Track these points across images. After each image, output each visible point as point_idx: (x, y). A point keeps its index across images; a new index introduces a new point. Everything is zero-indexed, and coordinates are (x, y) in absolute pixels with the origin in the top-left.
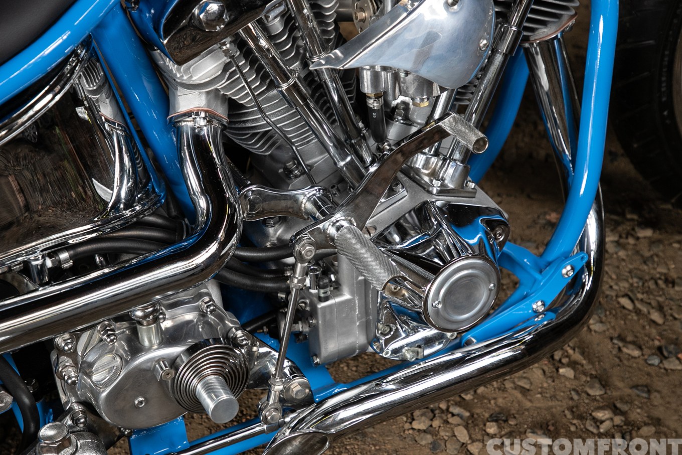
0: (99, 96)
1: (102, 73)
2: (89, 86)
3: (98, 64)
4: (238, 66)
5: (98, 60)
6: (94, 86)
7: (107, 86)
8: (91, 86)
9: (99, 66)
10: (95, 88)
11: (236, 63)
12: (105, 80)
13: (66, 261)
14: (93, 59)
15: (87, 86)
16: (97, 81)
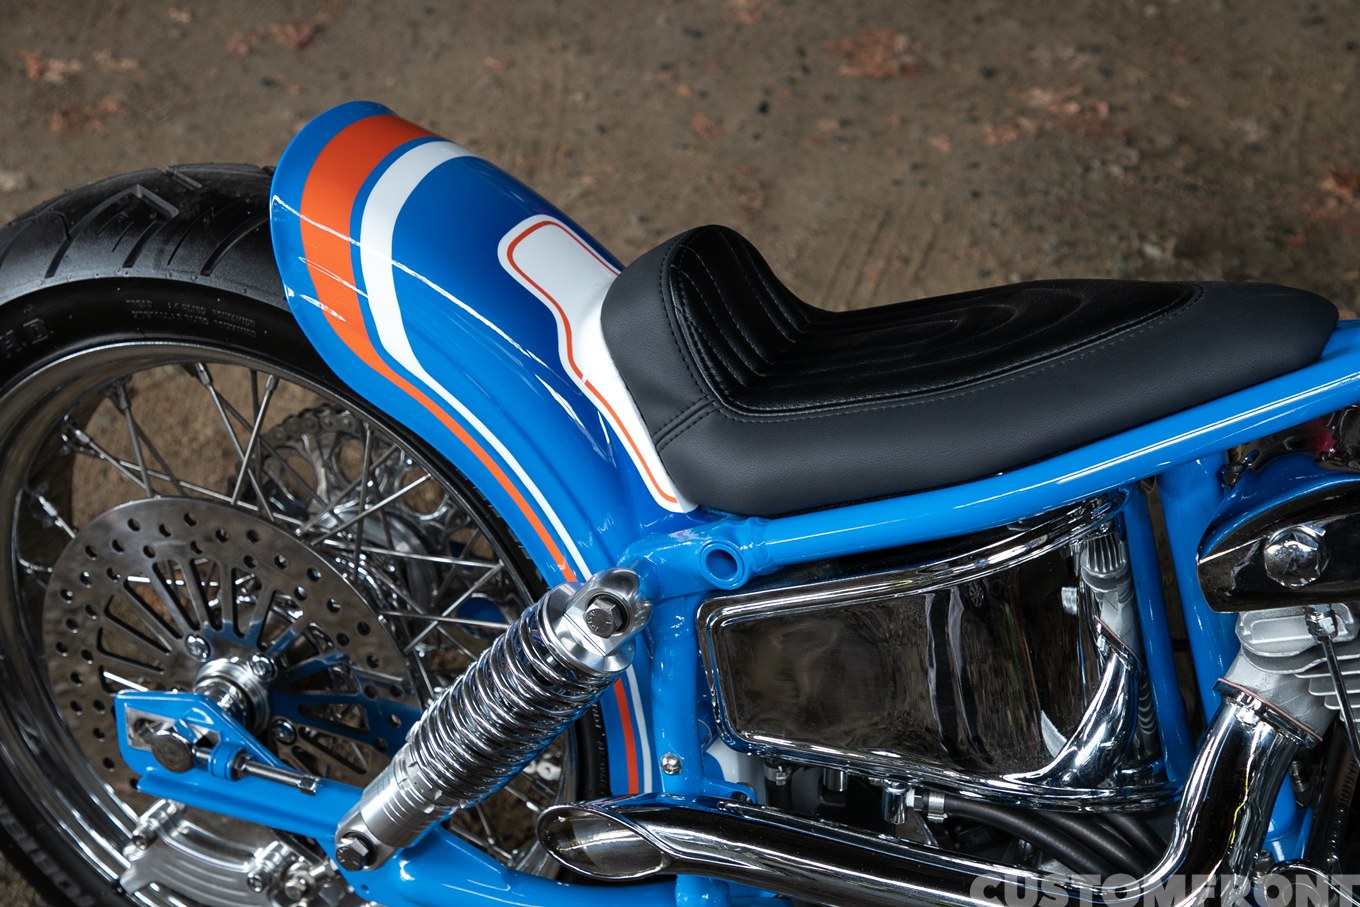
0: (1106, 591)
1: (1124, 561)
2: (1092, 567)
3: (1121, 542)
4: (1331, 659)
5: (1124, 538)
6: (1101, 572)
7: (1126, 583)
8: (1096, 569)
9: (1123, 548)
10: (1101, 576)
11: (1329, 652)
12: (1126, 574)
13: (936, 811)
14: (1117, 535)
15: (1088, 566)
16: (1111, 568)
